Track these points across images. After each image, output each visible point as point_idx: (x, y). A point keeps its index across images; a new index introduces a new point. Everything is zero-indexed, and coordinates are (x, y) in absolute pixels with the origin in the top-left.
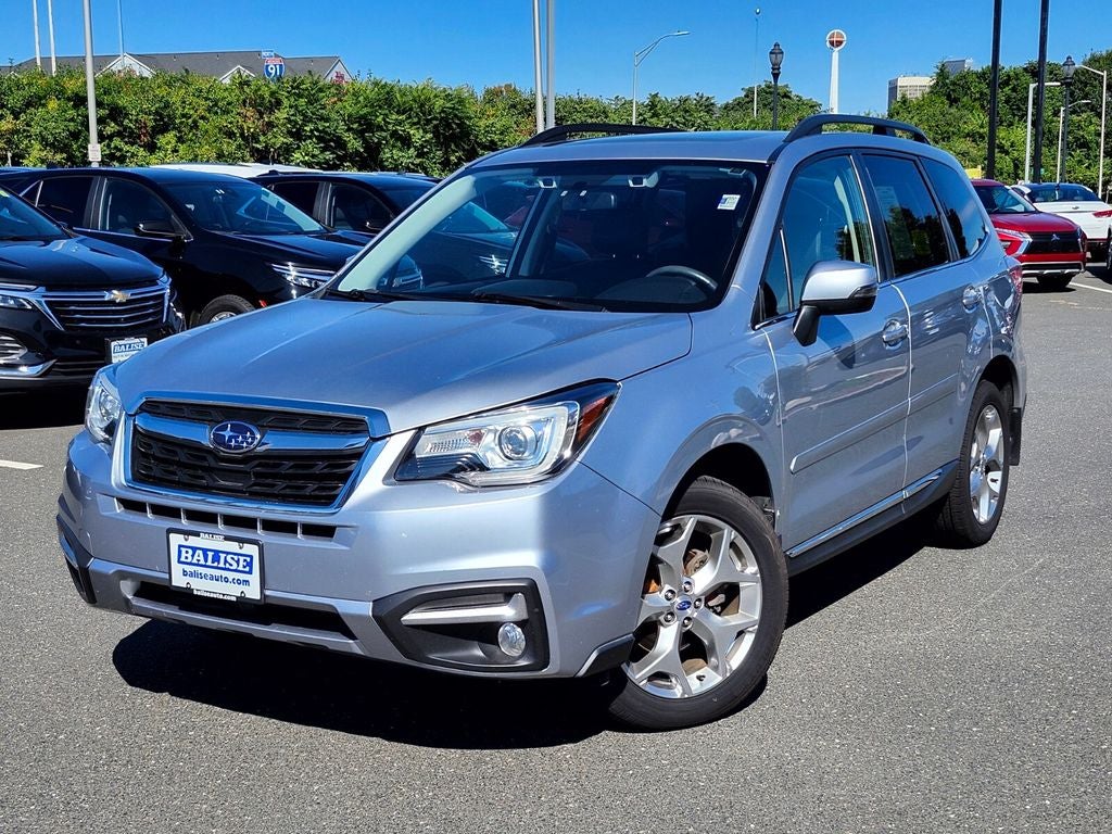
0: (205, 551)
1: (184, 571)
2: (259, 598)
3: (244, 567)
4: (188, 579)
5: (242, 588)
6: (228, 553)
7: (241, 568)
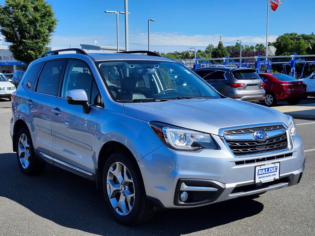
0: (265, 169)
1: (259, 177)
2: (279, 178)
3: (275, 170)
4: (260, 179)
5: (274, 176)
6: (271, 168)
7: (274, 171)
